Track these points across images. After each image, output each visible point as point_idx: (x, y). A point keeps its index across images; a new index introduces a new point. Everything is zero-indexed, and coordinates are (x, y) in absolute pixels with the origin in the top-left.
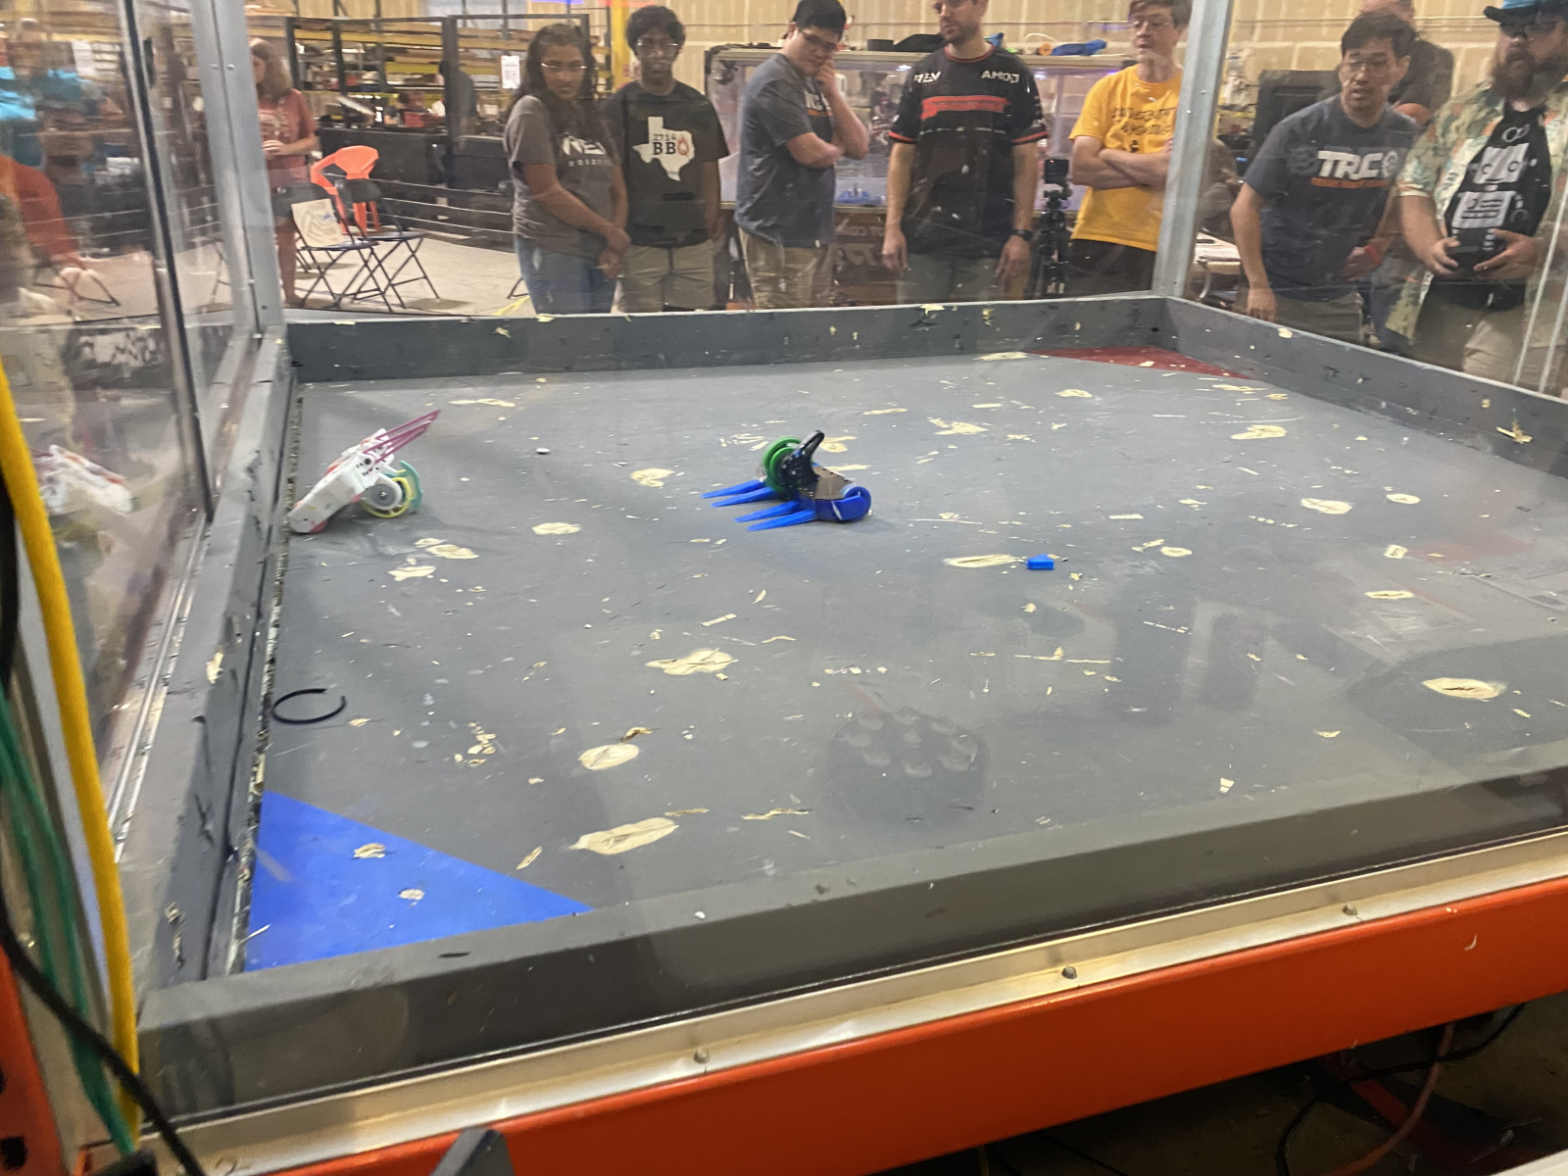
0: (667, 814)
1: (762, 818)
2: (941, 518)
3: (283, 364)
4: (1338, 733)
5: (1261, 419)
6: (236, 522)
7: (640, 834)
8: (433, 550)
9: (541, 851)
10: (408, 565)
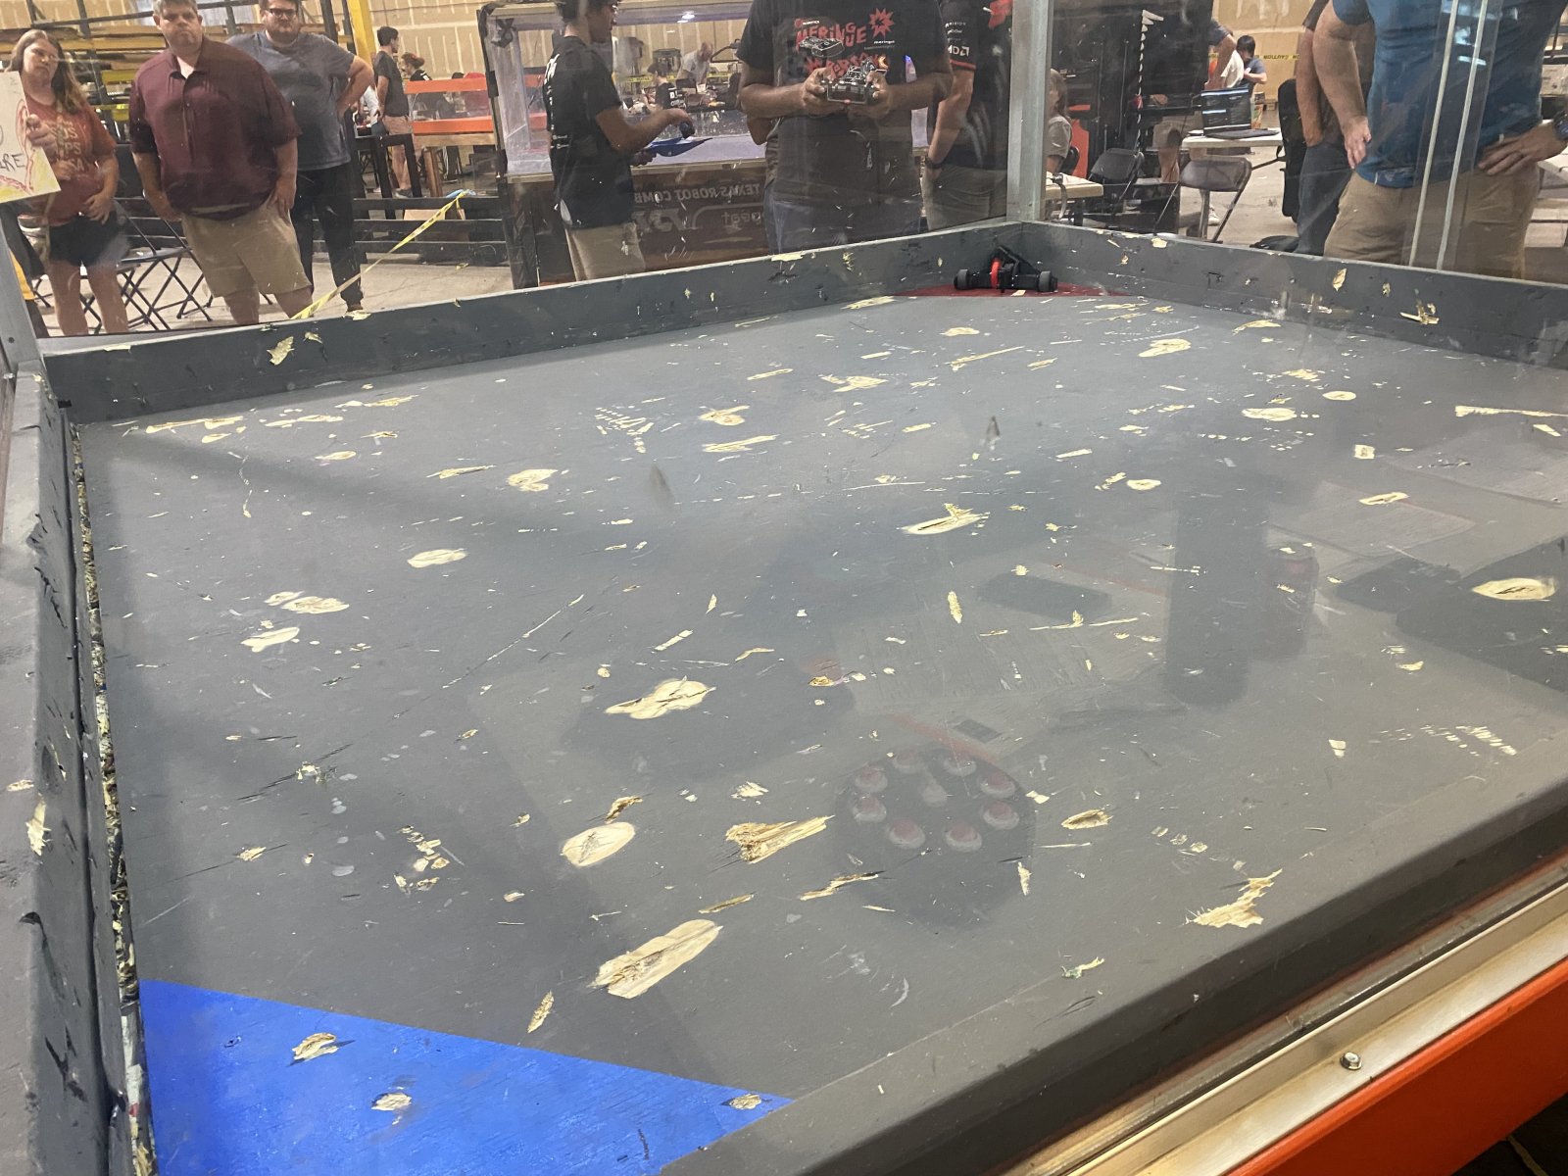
0: (702, 912)
1: (824, 894)
2: (877, 482)
3: (48, 405)
4: (1420, 664)
5: (1159, 334)
6: (26, 613)
7: (676, 947)
8: (291, 606)
9: (552, 999)
10: (265, 630)
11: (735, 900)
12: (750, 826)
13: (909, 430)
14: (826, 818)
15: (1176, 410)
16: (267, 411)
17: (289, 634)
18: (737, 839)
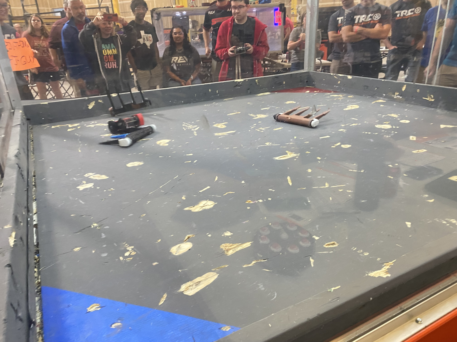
0: (213, 270)
1: (250, 265)
2: (266, 144)
3: (23, 119)
4: (433, 200)
5: (349, 104)
6: (13, 177)
7: (204, 280)
8: (91, 177)
9: (166, 295)
10: (83, 184)
11: (223, 266)
12: (228, 244)
13: (275, 129)
14: (251, 242)
15: (355, 125)
16: (87, 122)
17: (91, 185)
18: (223, 248)
